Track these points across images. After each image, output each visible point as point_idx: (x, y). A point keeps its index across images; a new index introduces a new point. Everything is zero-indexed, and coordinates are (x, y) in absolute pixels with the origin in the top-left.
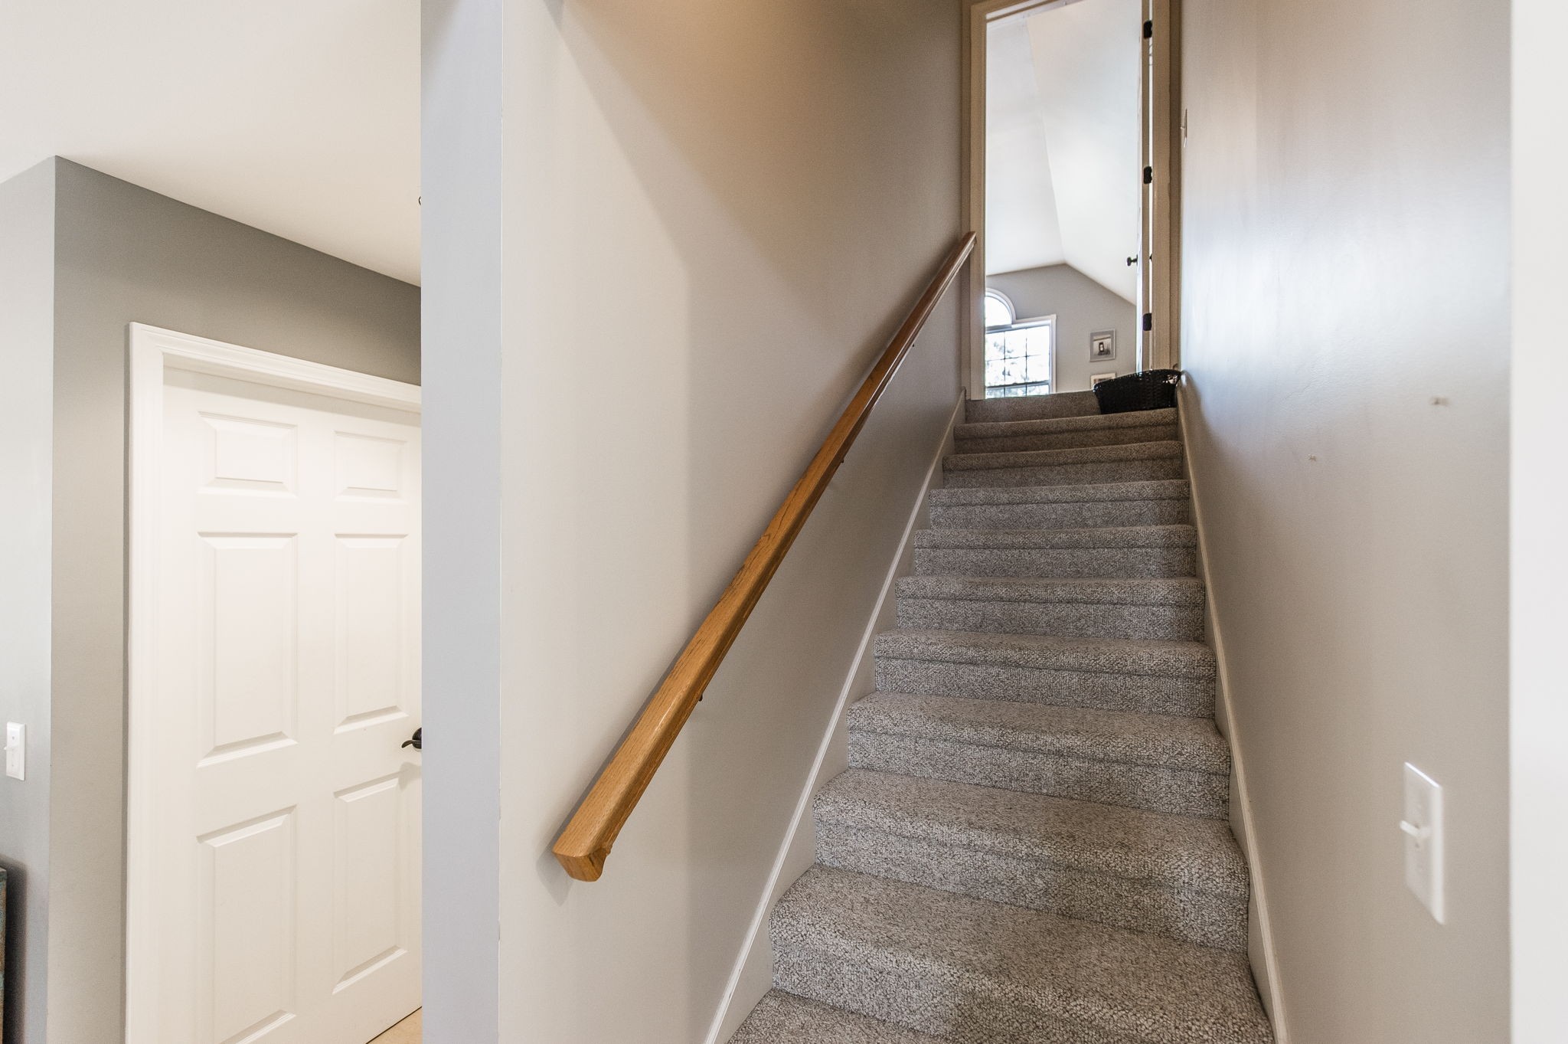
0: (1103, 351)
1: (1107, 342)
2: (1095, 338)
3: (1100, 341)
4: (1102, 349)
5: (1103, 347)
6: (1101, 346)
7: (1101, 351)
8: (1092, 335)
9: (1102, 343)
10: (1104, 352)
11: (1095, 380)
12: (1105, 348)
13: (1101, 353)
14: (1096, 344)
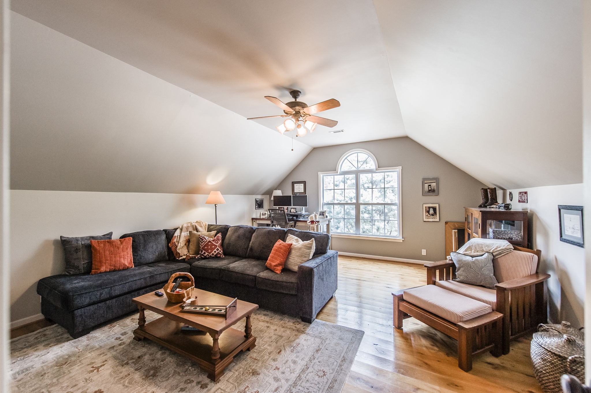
0: (430, 190)
1: (434, 185)
2: (426, 182)
3: (429, 184)
4: (430, 189)
5: (431, 187)
6: (430, 187)
7: (429, 190)
8: (424, 179)
9: (430, 185)
10: (432, 191)
11: (426, 207)
12: (432, 188)
13: (429, 191)
14: (426, 186)
